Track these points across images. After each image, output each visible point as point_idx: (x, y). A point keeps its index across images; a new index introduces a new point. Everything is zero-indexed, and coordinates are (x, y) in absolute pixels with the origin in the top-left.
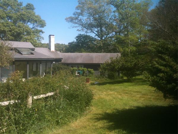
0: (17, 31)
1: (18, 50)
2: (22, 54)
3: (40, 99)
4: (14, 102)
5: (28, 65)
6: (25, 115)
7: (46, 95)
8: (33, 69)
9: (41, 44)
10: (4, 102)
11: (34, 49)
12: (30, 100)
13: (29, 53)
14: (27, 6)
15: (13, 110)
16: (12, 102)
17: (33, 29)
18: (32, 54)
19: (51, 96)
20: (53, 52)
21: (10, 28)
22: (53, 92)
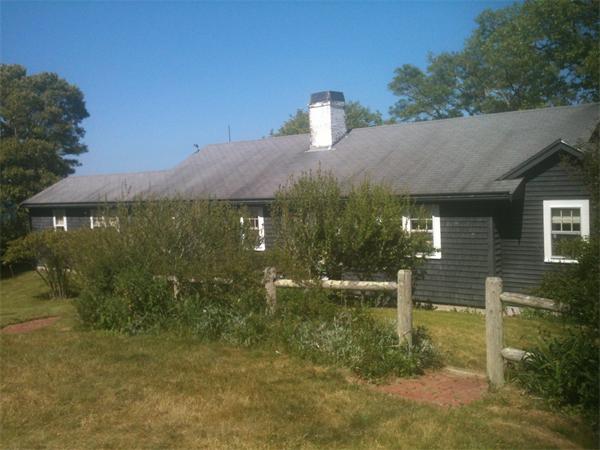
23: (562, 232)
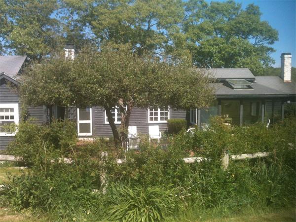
0: (230, 51)
1: (227, 82)
2: (233, 88)
3: (242, 161)
4: (202, 160)
5: (242, 106)
6: (216, 181)
7: (253, 156)
8: (251, 111)
9: (272, 69)
10: (188, 158)
11: (254, 79)
12: (226, 160)
13: (245, 87)
14: (248, 9)
15: (201, 170)
16: (200, 159)
17: (256, 46)
18: (250, 87)
19: (261, 158)
20: (288, 83)
21: (220, 48)
22: (267, 151)
23: (5, 120)
